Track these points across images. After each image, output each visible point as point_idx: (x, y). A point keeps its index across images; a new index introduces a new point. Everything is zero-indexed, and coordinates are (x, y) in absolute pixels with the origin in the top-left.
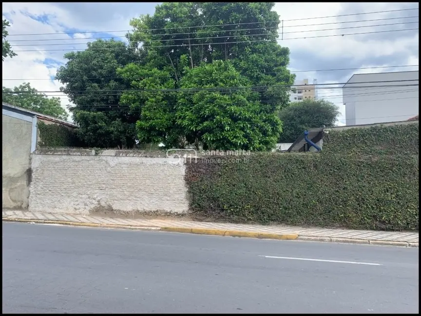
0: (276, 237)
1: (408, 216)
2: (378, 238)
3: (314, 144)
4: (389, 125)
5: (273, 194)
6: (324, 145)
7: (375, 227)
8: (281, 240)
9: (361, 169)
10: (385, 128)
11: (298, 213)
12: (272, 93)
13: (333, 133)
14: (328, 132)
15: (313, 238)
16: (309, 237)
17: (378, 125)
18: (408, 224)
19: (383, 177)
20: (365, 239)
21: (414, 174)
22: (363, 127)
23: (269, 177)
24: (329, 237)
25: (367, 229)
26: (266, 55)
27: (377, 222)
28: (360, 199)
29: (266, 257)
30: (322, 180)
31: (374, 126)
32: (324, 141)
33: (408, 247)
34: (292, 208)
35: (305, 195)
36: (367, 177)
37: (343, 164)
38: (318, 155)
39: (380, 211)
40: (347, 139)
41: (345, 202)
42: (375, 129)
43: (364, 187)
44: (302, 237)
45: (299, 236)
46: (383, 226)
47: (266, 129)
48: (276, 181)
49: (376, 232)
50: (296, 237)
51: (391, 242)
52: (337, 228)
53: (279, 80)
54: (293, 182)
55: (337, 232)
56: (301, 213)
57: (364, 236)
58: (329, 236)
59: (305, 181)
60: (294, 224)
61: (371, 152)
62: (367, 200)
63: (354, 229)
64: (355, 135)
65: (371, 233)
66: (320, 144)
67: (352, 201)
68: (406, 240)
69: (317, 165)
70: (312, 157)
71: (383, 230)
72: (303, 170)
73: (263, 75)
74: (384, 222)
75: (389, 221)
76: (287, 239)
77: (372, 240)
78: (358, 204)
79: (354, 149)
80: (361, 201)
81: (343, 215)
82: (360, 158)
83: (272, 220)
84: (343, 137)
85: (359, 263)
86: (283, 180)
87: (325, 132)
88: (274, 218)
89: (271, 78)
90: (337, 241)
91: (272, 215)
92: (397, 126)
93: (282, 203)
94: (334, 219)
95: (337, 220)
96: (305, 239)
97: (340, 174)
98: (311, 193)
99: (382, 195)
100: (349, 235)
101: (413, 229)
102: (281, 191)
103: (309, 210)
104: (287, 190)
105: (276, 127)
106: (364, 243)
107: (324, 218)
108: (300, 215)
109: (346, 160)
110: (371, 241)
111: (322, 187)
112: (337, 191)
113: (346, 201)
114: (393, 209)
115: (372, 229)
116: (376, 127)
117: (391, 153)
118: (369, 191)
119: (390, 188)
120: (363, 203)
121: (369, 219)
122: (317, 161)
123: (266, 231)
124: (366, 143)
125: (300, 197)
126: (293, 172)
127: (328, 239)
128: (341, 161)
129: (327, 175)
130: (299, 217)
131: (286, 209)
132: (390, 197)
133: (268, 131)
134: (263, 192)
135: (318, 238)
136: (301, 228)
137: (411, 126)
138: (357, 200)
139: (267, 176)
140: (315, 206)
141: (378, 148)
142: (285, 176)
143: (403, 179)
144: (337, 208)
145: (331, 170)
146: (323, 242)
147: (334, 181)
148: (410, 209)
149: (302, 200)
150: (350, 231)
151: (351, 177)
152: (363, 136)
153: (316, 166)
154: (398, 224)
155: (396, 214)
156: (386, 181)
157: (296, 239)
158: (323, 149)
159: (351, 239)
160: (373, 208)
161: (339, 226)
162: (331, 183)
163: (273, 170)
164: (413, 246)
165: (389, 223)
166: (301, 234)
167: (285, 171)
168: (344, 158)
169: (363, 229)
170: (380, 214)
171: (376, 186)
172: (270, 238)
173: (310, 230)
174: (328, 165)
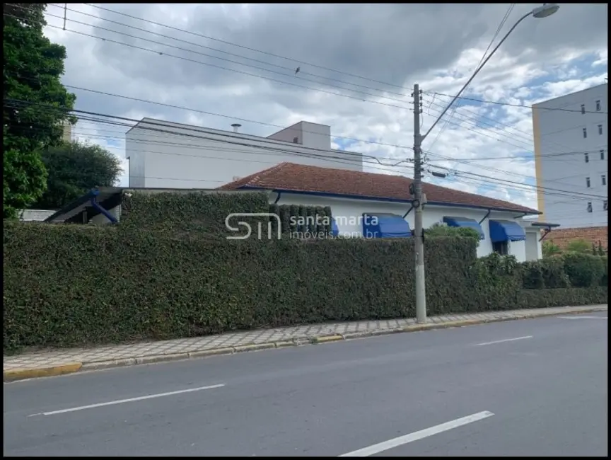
0: (41, 374)
1: (229, 313)
2: (198, 348)
3: (106, 211)
4: (210, 193)
5: (31, 297)
6: (123, 215)
7: (191, 332)
8: (51, 377)
9: (174, 252)
10: (206, 197)
11: (78, 326)
12: (34, 118)
13: (137, 197)
14: (130, 195)
15: (107, 363)
16: (101, 363)
17: (198, 191)
18: (228, 323)
19: (202, 262)
20: (182, 351)
21: (237, 258)
22: (178, 192)
23: (25, 267)
24: (132, 357)
25: (179, 336)
26: (22, 49)
27: (194, 326)
28: (173, 295)
29: (46, 414)
30: (118, 270)
31: (193, 192)
32: (123, 209)
33: (234, 353)
34: (66, 319)
35: (91, 295)
36: (183, 263)
37: (151, 244)
38: (114, 229)
39: (197, 310)
40: (157, 208)
41: (151, 301)
42: (193, 196)
43: (178, 277)
44: (89, 365)
45: (83, 363)
46: (201, 330)
47: (17, 180)
48: (39, 273)
49: (192, 340)
50: (79, 366)
51: (214, 351)
52: (140, 341)
53: (45, 98)
54: (70, 274)
55: (141, 348)
56: (83, 325)
57: (180, 348)
58: (133, 355)
59: (93, 272)
60: (70, 345)
61: (188, 228)
62: (182, 295)
63: (164, 339)
64: (169, 202)
65: (186, 343)
66: (117, 212)
67: (162, 299)
68: (230, 345)
69: (111, 245)
70: (103, 233)
71: (199, 335)
72: (89, 253)
73: (15, 82)
74: (201, 325)
75: (208, 321)
76: (63, 373)
77: (192, 351)
78: (170, 303)
79: (166, 222)
80: (174, 297)
81: (148, 321)
82: (174, 237)
83: (27, 344)
84: (152, 204)
85: (198, 389)
86: (53, 272)
87: (126, 194)
88: (32, 339)
89: (30, 91)
90: (145, 362)
91: (28, 334)
92: (219, 194)
93: (48, 311)
94: (135, 329)
95: (139, 330)
96: (94, 368)
97: (145, 259)
98: (99, 291)
99: (201, 287)
100: (159, 350)
101: (234, 328)
102: (49, 290)
103: (97, 319)
104: (59, 289)
105: (35, 179)
106: (182, 357)
107: (120, 329)
108: (81, 330)
109: (155, 238)
110: (190, 354)
111: (118, 280)
112: (142, 285)
113: (154, 299)
114: (212, 305)
115: (187, 336)
116: (195, 194)
117: (213, 231)
118: (185, 282)
119: (210, 277)
120: (177, 300)
121: (183, 322)
122: (112, 239)
123: (19, 365)
124: (182, 215)
125: (82, 298)
126: (70, 257)
127: (131, 361)
128: (148, 240)
129: (126, 261)
130: (78, 331)
131: (56, 320)
132: (210, 289)
133: (22, 182)
134: (12, 295)
135: (117, 362)
136: (81, 350)
137: (235, 196)
138: (169, 296)
139: (20, 266)
140: (106, 312)
141: (197, 223)
142: (57, 264)
143: (225, 265)
144: (140, 310)
145: (133, 253)
146: (124, 367)
147: (137, 270)
148: (232, 302)
149: (84, 303)
150: (158, 344)
151: (161, 263)
152: (179, 204)
153: (109, 248)
154: (218, 324)
155: (216, 312)
156: (206, 267)
157: (80, 369)
158: (121, 219)
159: (165, 354)
160: (188, 306)
161: (141, 337)
162: (132, 273)
163: (33, 255)
164: (238, 351)
165: (208, 324)
166: (86, 360)
167: (57, 256)
168: (152, 236)
169: (175, 338)
170: (197, 313)
171: (194, 275)
172: (28, 377)
173: (98, 351)
174: (128, 245)
